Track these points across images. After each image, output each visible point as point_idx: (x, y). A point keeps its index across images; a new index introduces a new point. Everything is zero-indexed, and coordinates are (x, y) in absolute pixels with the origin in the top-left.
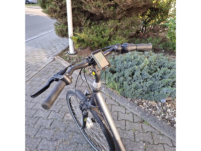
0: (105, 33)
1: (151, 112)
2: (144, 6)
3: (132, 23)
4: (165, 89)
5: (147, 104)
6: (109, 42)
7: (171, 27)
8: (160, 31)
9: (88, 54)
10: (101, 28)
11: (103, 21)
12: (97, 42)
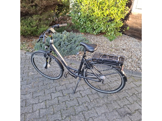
0: (32, 24)
1: (74, 59)
2: (54, 4)
3: (49, 15)
4: (77, 48)
5: (71, 57)
6: (37, 30)
7: (73, 16)
8: (68, 19)
9: (23, 40)
10: (29, 21)
11: (28, 16)
12: (29, 31)
